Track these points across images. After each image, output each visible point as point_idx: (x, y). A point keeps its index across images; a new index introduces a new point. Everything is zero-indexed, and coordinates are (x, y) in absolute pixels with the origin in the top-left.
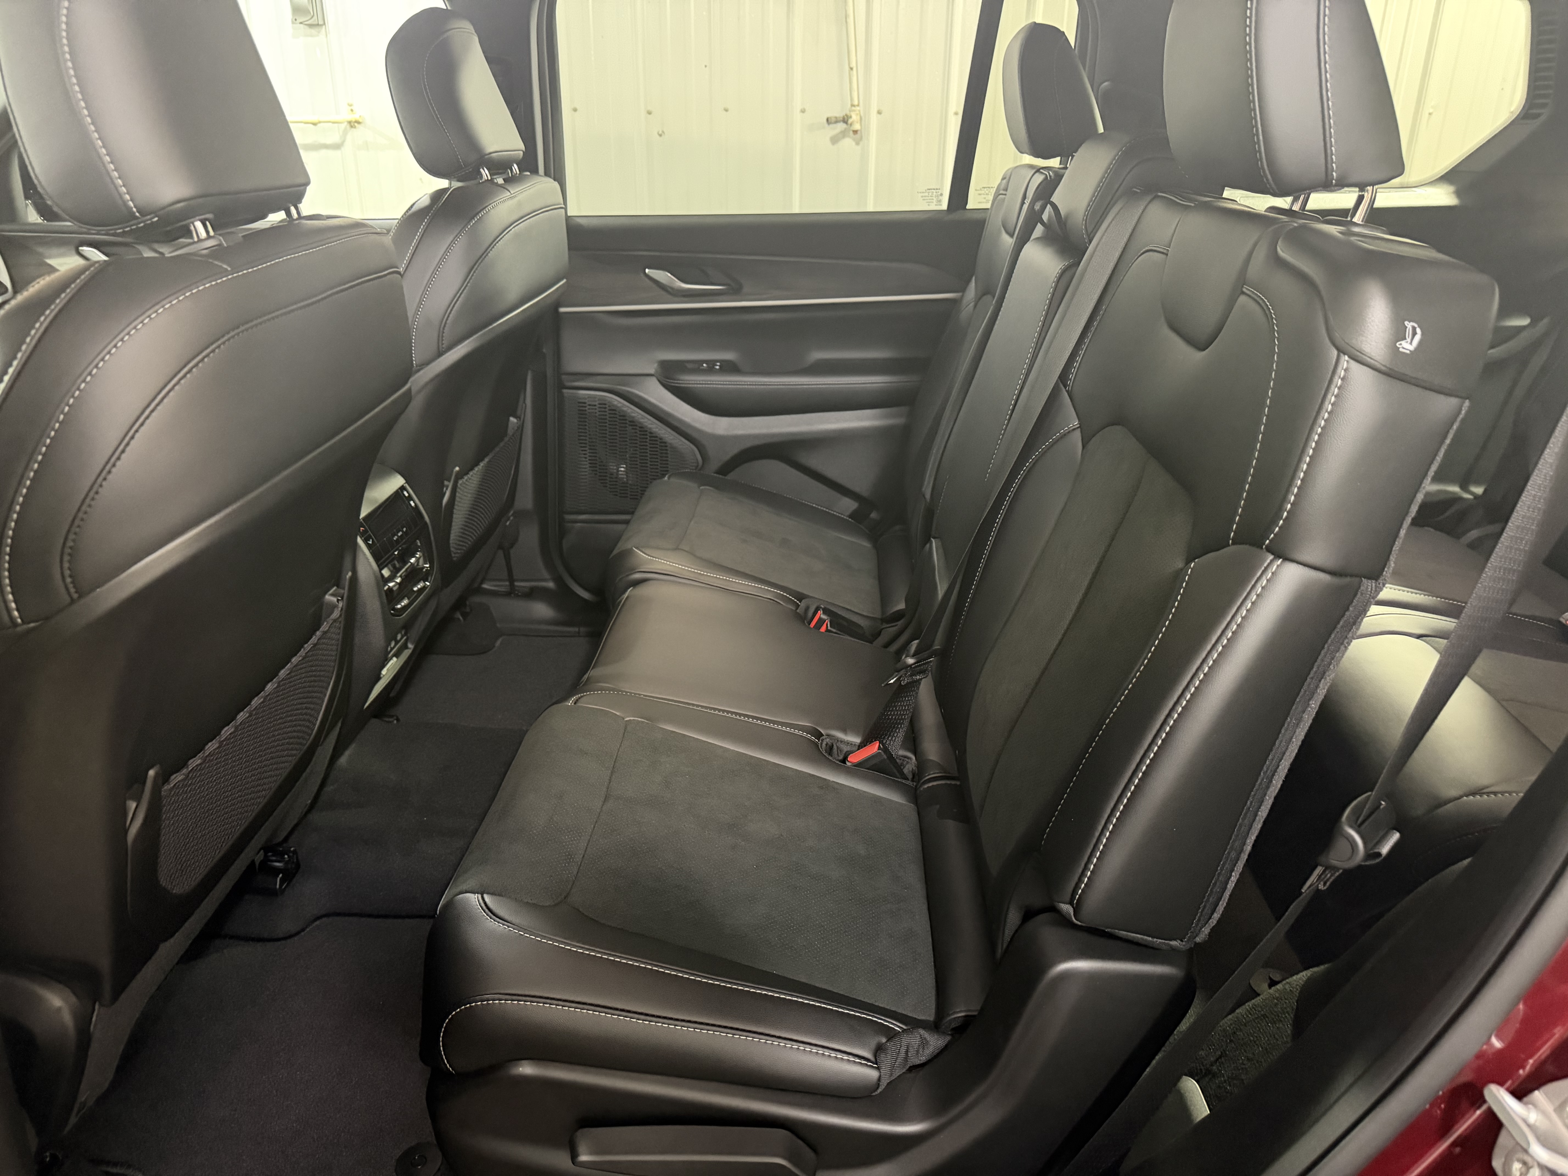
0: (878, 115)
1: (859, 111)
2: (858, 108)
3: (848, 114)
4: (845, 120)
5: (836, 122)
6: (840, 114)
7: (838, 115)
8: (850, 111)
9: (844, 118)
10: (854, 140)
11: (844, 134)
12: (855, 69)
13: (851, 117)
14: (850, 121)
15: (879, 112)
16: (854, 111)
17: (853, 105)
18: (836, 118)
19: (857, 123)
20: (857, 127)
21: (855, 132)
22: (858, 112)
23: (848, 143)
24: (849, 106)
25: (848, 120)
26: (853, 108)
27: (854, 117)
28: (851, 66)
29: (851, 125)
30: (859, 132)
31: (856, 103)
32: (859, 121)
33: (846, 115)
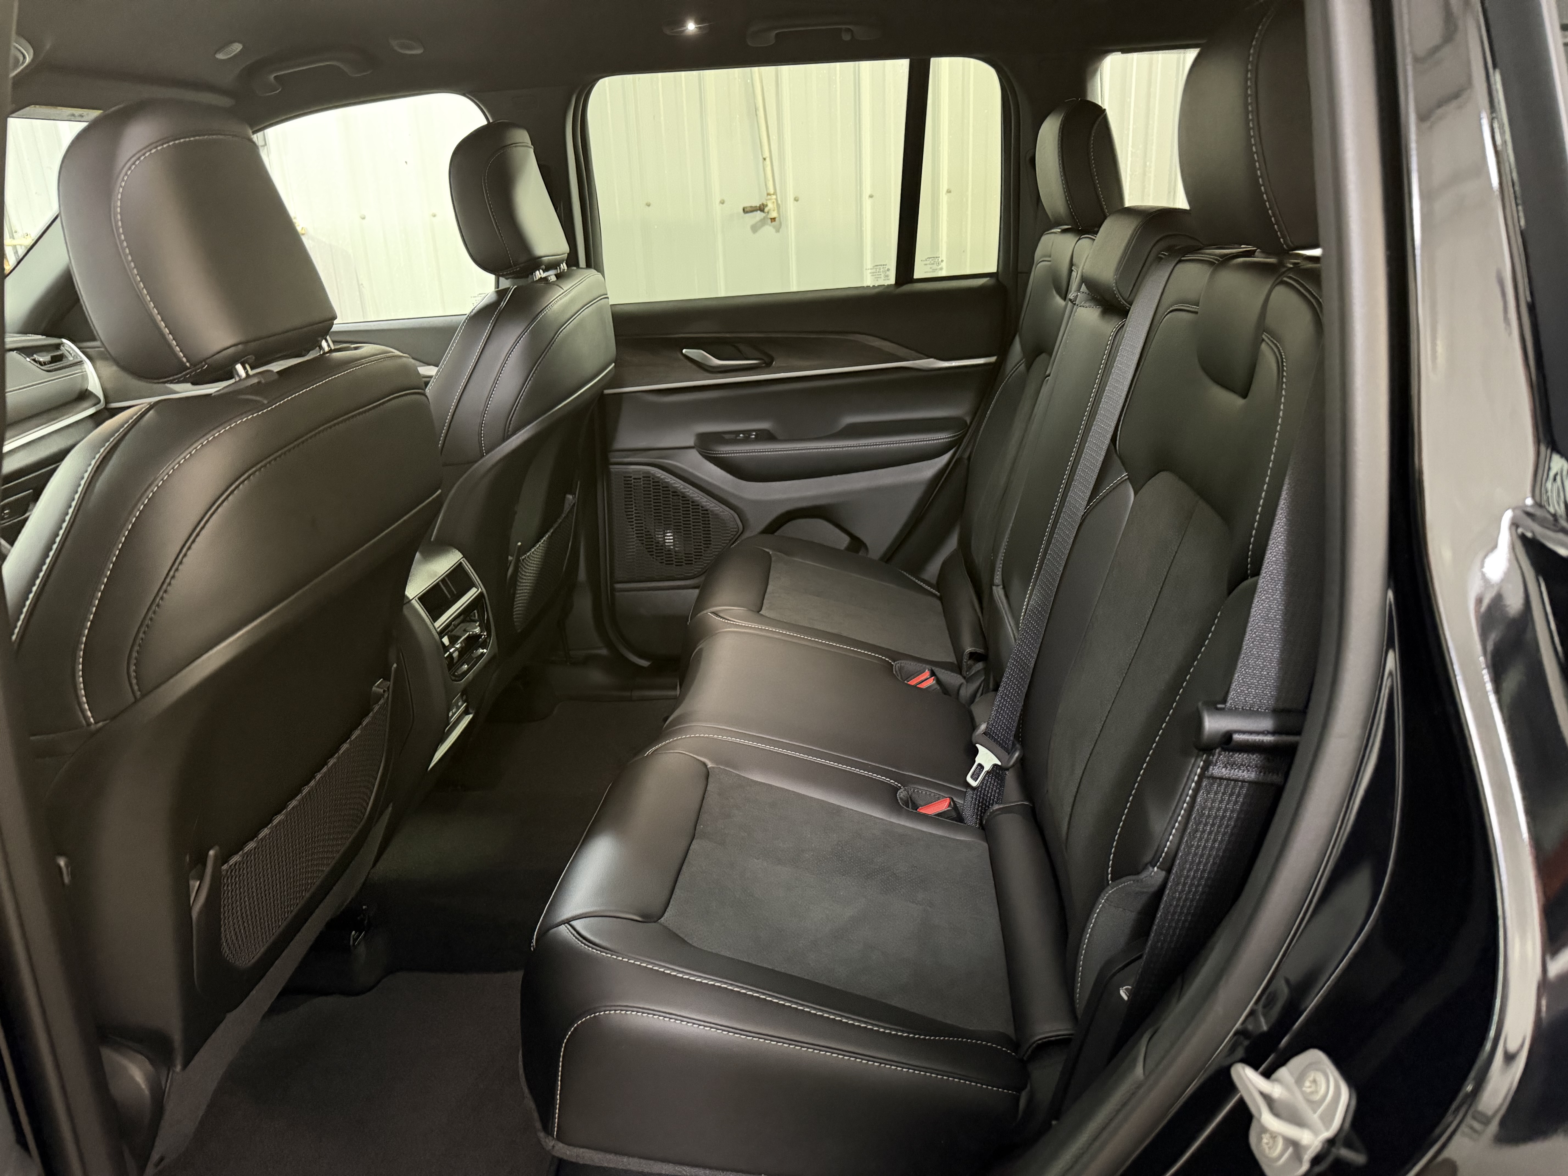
0: (795, 202)
1: (777, 199)
2: (774, 197)
3: (765, 203)
4: (761, 208)
5: (752, 211)
6: (756, 203)
7: (753, 205)
8: (766, 200)
9: (760, 207)
10: (774, 227)
11: (763, 222)
12: (768, 160)
13: (767, 205)
14: (766, 210)
15: (796, 200)
16: (770, 199)
17: (768, 194)
18: (751, 207)
19: (774, 210)
20: (774, 214)
21: (773, 219)
22: (775, 201)
23: (769, 229)
24: (766, 195)
25: (764, 209)
26: (769, 197)
27: (770, 206)
28: (764, 157)
29: (768, 212)
30: (777, 219)
31: (772, 191)
32: (776, 208)
33: (763, 204)
